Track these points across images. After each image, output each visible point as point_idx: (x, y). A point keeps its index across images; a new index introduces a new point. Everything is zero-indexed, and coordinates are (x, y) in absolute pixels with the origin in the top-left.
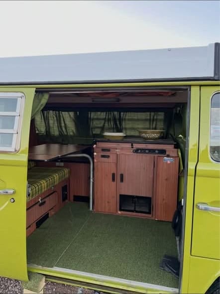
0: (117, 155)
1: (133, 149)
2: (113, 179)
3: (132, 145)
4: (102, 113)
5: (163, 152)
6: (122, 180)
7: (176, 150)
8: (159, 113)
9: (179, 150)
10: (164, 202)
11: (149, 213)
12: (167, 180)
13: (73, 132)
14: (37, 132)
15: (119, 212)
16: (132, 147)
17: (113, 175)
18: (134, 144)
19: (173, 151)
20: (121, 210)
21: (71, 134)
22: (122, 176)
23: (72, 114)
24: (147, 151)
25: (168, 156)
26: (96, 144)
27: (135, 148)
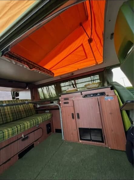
0: (73, 101)
1: (83, 95)
2: (73, 117)
3: (81, 93)
4: (66, 83)
5: (103, 94)
6: (79, 117)
7: (113, 90)
8: (96, 76)
9: (115, 91)
10: (113, 132)
11: (102, 142)
12: (111, 114)
13: (55, 95)
14: (41, 98)
15: (80, 141)
16: (81, 94)
17: (73, 114)
18: (82, 92)
19: (110, 92)
20: (81, 139)
21: (54, 96)
22: (78, 114)
23: (53, 86)
24: (92, 95)
25: (108, 96)
26: (61, 97)
27: (84, 95)
